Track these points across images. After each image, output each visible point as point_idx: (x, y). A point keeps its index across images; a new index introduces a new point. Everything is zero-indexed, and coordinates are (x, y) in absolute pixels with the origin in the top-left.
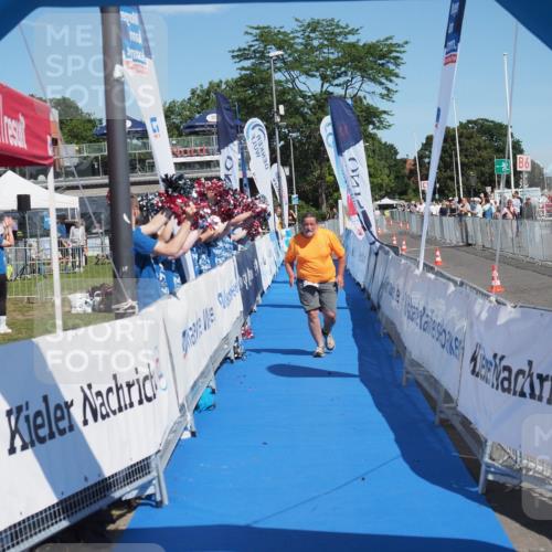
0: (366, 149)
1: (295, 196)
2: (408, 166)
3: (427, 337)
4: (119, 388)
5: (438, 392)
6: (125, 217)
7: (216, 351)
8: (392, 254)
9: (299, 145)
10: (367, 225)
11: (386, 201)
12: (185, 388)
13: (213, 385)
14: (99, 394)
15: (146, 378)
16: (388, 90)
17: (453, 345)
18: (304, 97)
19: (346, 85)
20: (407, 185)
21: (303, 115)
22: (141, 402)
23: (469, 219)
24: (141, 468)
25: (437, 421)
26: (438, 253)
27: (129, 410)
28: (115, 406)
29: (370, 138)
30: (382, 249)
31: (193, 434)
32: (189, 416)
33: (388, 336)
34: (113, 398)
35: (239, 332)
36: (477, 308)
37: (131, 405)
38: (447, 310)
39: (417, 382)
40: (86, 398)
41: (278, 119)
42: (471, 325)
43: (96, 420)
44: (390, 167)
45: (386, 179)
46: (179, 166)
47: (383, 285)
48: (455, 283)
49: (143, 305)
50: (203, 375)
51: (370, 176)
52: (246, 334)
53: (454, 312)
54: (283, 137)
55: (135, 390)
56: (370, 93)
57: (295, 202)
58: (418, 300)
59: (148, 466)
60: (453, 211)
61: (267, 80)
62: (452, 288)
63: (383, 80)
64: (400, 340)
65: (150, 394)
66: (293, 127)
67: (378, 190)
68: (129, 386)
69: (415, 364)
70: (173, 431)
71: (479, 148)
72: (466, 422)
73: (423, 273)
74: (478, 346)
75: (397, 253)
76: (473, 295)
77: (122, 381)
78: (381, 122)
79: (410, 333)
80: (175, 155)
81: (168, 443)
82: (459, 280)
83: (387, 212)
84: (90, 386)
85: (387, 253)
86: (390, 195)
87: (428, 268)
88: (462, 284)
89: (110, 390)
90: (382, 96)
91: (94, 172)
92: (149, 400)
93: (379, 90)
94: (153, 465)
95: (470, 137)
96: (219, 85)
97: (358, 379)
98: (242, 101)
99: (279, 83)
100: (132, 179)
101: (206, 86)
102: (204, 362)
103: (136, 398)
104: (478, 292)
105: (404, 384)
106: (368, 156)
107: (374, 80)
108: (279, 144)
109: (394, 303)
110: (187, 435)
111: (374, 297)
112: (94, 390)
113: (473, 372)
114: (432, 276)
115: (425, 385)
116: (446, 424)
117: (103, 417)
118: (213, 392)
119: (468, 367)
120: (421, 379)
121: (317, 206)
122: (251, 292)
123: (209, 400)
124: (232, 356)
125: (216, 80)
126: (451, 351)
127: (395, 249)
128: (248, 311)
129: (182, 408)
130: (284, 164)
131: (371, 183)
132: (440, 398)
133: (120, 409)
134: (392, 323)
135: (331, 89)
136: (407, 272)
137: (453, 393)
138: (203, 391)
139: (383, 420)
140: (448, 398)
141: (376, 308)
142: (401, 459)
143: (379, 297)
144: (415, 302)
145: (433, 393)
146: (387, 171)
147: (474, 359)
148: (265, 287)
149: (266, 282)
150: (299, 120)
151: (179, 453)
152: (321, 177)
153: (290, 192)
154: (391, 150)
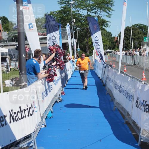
0: (102, 33)
1: (78, 49)
2: (115, 39)
3: (122, 94)
4: (21, 111)
5: (125, 113)
6: (23, 55)
7: (53, 99)
8: (110, 68)
9: (80, 32)
10: (102, 58)
11: (108, 50)
12: (43, 111)
13: (52, 110)
14: (15, 113)
15: (30, 108)
16: (109, 14)
17: (130, 97)
18: (81, 16)
19: (95, 13)
20: (115, 45)
21: (81, 22)
22: (28, 116)
23: (135, 56)
24: (28, 137)
25: (125, 122)
26: (125, 67)
27: (25, 118)
28: (20, 117)
29: (103, 30)
30: (107, 66)
31: (45, 126)
32: (44, 120)
33: (109, 94)
34: (19, 114)
35: (60, 93)
36: (138, 85)
37: (25, 117)
38: (128, 86)
39: (118, 109)
40: (11, 114)
41: (73, 24)
42: (136, 91)
43: (14, 121)
44: (109, 39)
45: (108, 43)
46: (41, 39)
47: (107, 78)
48: (131, 77)
49: (29, 84)
50: (49, 107)
51: (103, 42)
52: (63, 93)
53: (130, 87)
54: (75, 30)
55: (26, 112)
56: (103, 15)
57: (79, 51)
58: (118, 82)
59: (31, 136)
60: (130, 54)
61: (70, 11)
62: (130, 79)
63: (107, 11)
64: (113, 96)
65: (31, 113)
66: (78, 26)
67: (105, 47)
68: (25, 110)
69: (118, 103)
70: (39, 125)
71: (138, 33)
72: (134, 122)
73: (120, 74)
74: (138, 98)
75: (112, 67)
76: (136, 81)
77: (22, 109)
78: (106, 25)
79: (116, 93)
80: (39, 35)
81: (37, 129)
82: (132, 76)
83: (109, 54)
84: (12, 110)
85: (108, 67)
86: (110, 48)
87: (122, 72)
88: (133, 77)
89: (18, 112)
90: (107, 16)
91: (13, 41)
92: (31, 115)
93: (106, 14)
94: (32, 136)
95: (135, 30)
96: (53, 12)
97: (99, 109)
98: (61, 18)
99: (73, 12)
100: (26, 43)
101: (49, 13)
102: (49, 103)
103: (27, 114)
104: (138, 80)
105: (114, 110)
106: (102, 36)
107: (104, 11)
108: (74, 32)
109: (111, 84)
110: (43, 126)
111: (104, 81)
112: (13, 112)
113: (137, 106)
114: (123, 75)
115: (121, 110)
116: (128, 123)
117: (16, 121)
118: (52, 112)
119: (135, 104)
120: (120, 109)
121: (86, 52)
122: (64, 80)
123: (51, 115)
124: (58, 101)
125: (53, 11)
126: (129, 99)
127: (111, 66)
128: (63, 86)
129: (42, 118)
130: (75, 38)
131: (103, 44)
132: (126, 114)
133: (22, 118)
134: (110, 90)
135: (90, 14)
136: (115, 74)
137: (130, 113)
138: (48, 112)
139: (107, 122)
140: (128, 114)
141: (105, 85)
142: (113, 135)
143: (106, 82)
144: (118, 83)
145: (123, 113)
146: (108, 40)
147: (137, 102)
148: (69, 78)
149: (69, 76)
150: (80, 24)
151: (41, 132)
152: (87, 43)
153: (77, 47)
154: (110, 34)
